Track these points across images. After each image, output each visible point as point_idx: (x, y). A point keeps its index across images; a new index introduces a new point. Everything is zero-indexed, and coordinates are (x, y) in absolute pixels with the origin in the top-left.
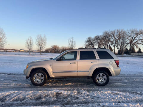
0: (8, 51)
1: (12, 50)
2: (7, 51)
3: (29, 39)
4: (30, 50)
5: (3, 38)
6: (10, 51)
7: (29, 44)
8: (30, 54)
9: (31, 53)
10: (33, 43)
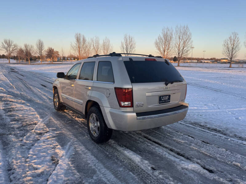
0: (203, 61)
1: (211, 59)
2: (201, 62)
3: (230, 38)
4: (231, 58)
5: (188, 41)
6: (206, 61)
7: (231, 49)
8: (230, 67)
9: (233, 65)
10: (240, 46)
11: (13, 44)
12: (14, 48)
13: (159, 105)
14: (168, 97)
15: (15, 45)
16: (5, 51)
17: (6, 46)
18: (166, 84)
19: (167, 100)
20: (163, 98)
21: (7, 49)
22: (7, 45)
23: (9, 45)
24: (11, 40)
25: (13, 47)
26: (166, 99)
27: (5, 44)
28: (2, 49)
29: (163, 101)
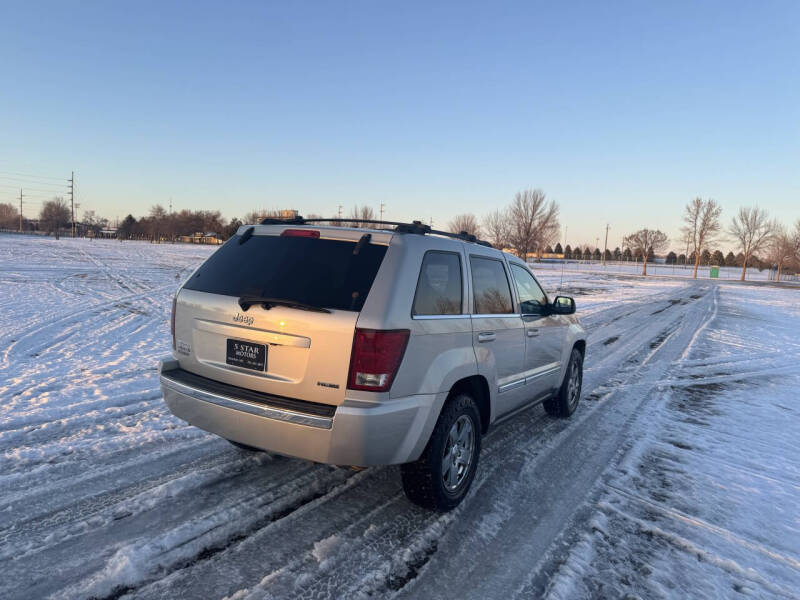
11: (763, 224)
12: (766, 233)
13: (225, 367)
14: (256, 350)
15: (769, 226)
16: (740, 242)
17: (742, 227)
18: (245, 307)
19: (250, 359)
20: (239, 350)
21: (743, 239)
22: (746, 226)
23: (753, 226)
24: (761, 210)
25: (763, 230)
26: (251, 356)
27: (739, 222)
28: (729, 238)
29: (238, 357)
